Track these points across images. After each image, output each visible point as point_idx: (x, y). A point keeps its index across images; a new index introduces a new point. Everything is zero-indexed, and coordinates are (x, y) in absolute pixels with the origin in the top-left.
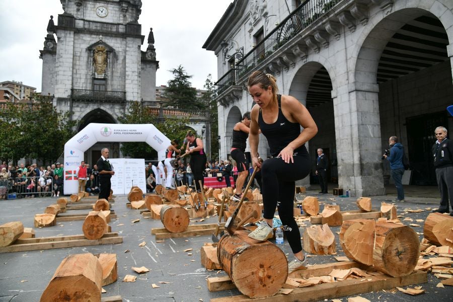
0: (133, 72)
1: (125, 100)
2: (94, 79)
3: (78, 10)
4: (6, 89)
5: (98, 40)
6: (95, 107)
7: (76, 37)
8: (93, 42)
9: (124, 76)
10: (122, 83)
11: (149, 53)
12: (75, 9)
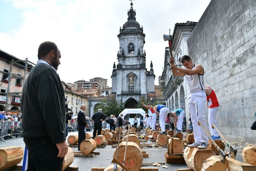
0: (143, 83)
1: (141, 94)
2: (129, 86)
3: (123, 62)
4: (96, 83)
5: (130, 72)
6: (130, 97)
7: (123, 72)
8: (129, 73)
9: (140, 84)
10: (139, 87)
11: (151, 72)
12: (122, 62)
